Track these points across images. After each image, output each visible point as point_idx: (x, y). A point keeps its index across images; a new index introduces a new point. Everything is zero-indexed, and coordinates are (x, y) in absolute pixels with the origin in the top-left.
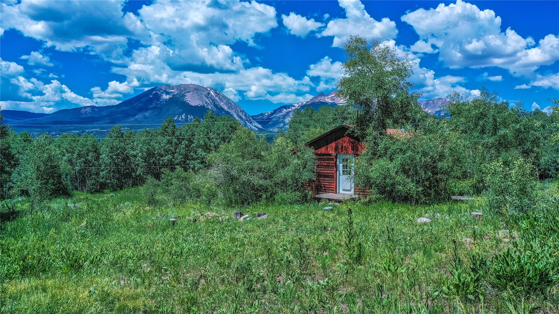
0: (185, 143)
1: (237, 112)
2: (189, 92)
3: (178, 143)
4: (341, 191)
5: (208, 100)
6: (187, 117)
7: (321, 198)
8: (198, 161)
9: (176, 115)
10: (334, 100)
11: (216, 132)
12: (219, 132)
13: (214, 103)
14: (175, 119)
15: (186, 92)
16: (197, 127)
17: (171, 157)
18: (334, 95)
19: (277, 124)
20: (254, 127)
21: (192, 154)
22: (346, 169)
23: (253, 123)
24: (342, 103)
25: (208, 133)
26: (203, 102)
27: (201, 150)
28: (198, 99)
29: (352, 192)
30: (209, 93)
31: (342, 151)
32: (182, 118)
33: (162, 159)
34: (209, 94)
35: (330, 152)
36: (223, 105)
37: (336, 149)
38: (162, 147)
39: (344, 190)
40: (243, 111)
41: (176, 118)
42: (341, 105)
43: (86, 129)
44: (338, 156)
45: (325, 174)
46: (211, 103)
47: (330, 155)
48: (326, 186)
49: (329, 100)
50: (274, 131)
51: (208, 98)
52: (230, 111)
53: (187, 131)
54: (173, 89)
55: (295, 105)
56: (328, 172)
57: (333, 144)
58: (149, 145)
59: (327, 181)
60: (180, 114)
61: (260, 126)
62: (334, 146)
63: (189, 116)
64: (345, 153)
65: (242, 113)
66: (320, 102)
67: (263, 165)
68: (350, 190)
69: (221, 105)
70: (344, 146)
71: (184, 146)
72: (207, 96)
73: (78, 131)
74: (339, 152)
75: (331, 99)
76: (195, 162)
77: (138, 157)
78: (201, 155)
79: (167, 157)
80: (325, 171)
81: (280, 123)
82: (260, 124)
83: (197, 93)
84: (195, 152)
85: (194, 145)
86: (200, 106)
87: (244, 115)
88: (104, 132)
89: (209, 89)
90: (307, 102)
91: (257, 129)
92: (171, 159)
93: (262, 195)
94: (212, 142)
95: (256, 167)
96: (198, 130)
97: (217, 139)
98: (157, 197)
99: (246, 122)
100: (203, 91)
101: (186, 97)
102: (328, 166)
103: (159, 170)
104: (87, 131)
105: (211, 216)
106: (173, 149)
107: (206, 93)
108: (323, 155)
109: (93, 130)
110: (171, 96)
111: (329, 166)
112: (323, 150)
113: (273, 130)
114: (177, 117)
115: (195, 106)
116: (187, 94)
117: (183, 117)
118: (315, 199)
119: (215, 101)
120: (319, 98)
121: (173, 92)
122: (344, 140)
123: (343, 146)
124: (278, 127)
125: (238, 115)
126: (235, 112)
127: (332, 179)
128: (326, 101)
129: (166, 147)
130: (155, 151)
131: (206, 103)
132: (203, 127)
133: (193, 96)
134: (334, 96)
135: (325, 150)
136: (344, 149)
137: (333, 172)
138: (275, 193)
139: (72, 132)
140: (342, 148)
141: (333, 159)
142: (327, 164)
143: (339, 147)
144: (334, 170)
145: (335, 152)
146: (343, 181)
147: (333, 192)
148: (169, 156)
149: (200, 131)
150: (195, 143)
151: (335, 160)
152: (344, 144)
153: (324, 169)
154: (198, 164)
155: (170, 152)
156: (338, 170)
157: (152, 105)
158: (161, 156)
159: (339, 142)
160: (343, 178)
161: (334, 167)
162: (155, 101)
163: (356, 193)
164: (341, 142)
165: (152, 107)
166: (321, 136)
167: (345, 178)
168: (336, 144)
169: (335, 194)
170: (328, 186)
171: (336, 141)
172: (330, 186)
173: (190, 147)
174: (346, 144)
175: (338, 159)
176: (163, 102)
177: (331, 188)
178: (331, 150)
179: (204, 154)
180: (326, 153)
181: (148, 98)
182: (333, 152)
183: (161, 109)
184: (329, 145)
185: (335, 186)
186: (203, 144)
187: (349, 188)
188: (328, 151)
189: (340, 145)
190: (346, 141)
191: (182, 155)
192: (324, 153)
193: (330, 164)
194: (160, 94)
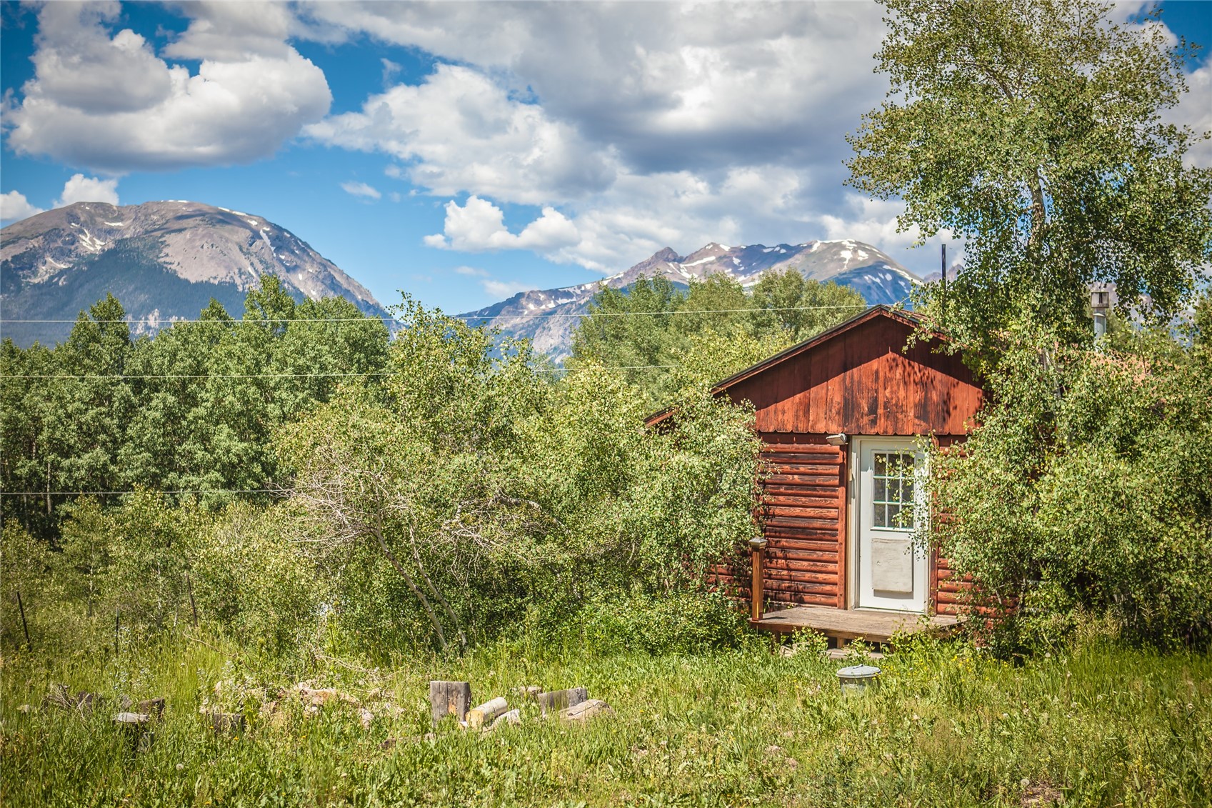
0: (164, 401)
2: (180, 231)
3: (135, 400)
4: (868, 600)
5: (247, 263)
7: (791, 627)
8: (214, 475)
11: (289, 360)
12: (301, 362)
15: (168, 233)
16: (214, 339)
17: (105, 458)
18: (712, 258)
21: (189, 445)
22: (891, 499)
25: (258, 364)
26: (228, 268)
27: (227, 430)
28: (212, 258)
29: (919, 604)
30: (253, 237)
31: (874, 422)
32: (148, 328)
33: (66, 463)
34: (253, 239)
35: (821, 428)
36: (305, 281)
37: (848, 410)
38: (69, 416)
39: (878, 593)
44: (856, 442)
45: (798, 523)
47: (822, 438)
48: (800, 574)
49: (694, 276)
51: (247, 254)
53: (175, 355)
54: (119, 218)
55: (571, 290)
56: (811, 512)
57: (832, 390)
58: (18, 408)
59: (802, 554)
60: (141, 311)
62: (838, 398)
64: (885, 431)
66: (662, 280)
67: (528, 476)
68: (909, 595)
69: (296, 284)
70: (881, 400)
71: (158, 415)
72: (245, 246)
74: (858, 426)
78: (228, 451)
79: (87, 456)
80: (797, 511)
83: (211, 236)
84: (204, 438)
85: (201, 411)
86: (216, 282)
89: (254, 223)
92: (105, 465)
93: (520, 608)
94: (273, 400)
95: (496, 483)
96: (220, 350)
97: (293, 389)
98: (40, 618)
100: (233, 231)
101: (166, 250)
102: (809, 489)
103: (54, 509)
105: (315, 701)
106: (113, 423)
107: (240, 237)
108: (788, 437)
110: (111, 245)
111: (814, 486)
112: (785, 414)
115: (197, 284)
116: (169, 239)
117: (152, 323)
118: (762, 630)
119: (274, 267)
120: (660, 268)
121: (118, 230)
122: (881, 374)
123: (876, 400)
127: (826, 544)
128: (684, 279)
129: (87, 417)
130: (39, 431)
131: (241, 274)
132: (242, 341)
133: (193, 248)
134: (711, 263)
135: (797, 417)
136: (881, 411)
137: (833, 513)
138: (580, 602)
140: (873, 410)
141: (835, 454)
142: (806, 478)
143: (859, 405)
144: (835, 505)
145: (844, 426)
146: (876, 552)
147: (835, 600)
148: (99, 455)
149: (230, 355)
150: (203, 401)
151: (840, 460)
152: (881, 390)
153: (790, 502)
154: (213, 487)
155: (102, 437)
156: (853, 501)
157: (35, 274)
158: (66, 451)
159: (860, 382)
160: (875, 541)
161: (835, 491)
162: (50, 260)
163: (941, 607)
164: (868, 382)
165: (36, 281)
166: (780, 358)
167: (883, 541)
168: (846, 389)
169: (846, 608)
170: (808, 576)
171: (845, 370)
172: (819, 576)
173: (185, 418)
174: (892, 392)
175: (854, 455)
176: (79, 264)
177: (821, 583)
178: (822, 415)
179: (238, 446)
180: (802, 428)
181: (22, 250)
182: (833, 427)
183: (70, 290)
184: (817, 393)
185: (840, 577)
186: (238, 407)
187: (905, 584)
188: (811, 418)
189: (865, 394)
190: (891, 379)
191: (148, 450)
192: (789, 428)
193: (819, 480)
194: (68, 235)
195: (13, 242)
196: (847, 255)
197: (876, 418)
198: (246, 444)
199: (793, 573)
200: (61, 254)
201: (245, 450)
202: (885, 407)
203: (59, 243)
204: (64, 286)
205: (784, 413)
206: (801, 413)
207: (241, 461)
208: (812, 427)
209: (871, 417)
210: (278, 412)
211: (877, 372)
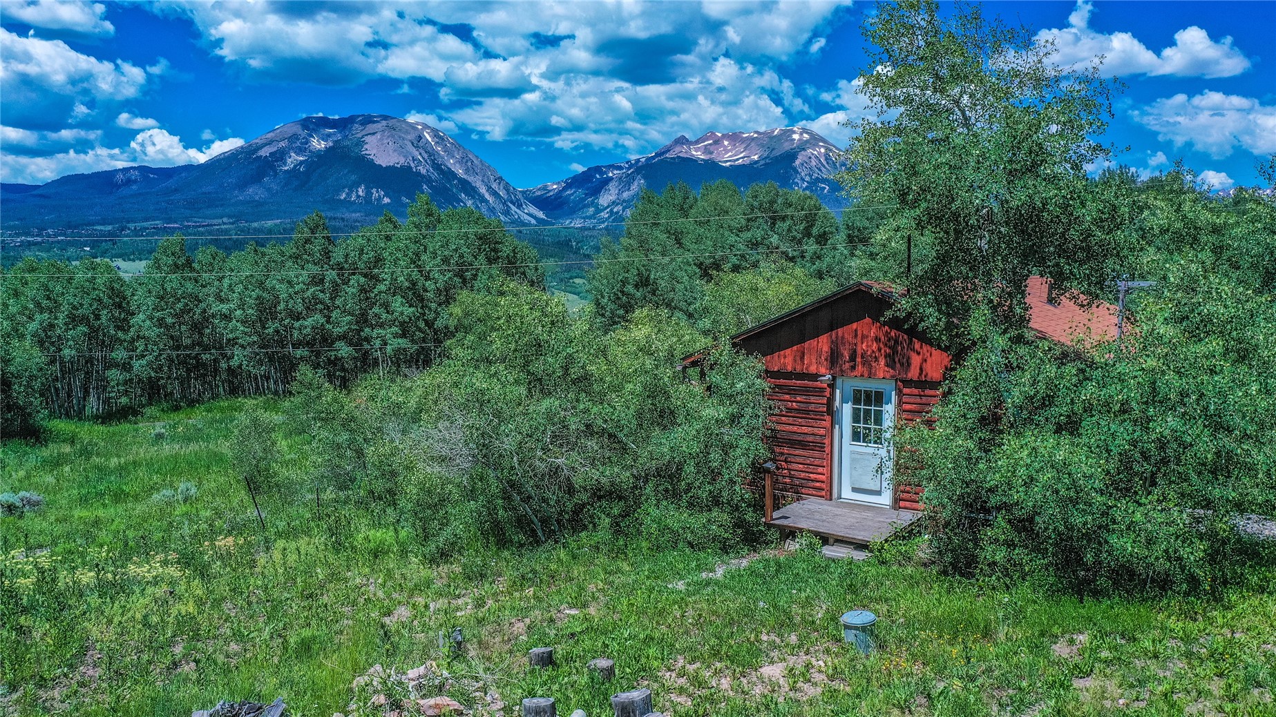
0: (358, 281)
1: (486, 180)
2: (374, 134)
3: (339, 281)
4: (847, 494)
5: (417, 153)
6: (369, 194)
7: (794, 528)
8: (394, 329)
9: (344, 188)
10: (711, 153)
12: (446, 253)
13: (433, 161)
14: (342, 198)
15: (367, 135)
17: (323, 320)
18: (711, 141)
19: (580, 209)
20: (526, 217)
21: (376, 310)
22: (865, 422)
23: (524, 206)
24: (730, 161)
25: (418, 255)
26: (406, 157)
27: (400, 300)
28: (395, 151)
29: (886, 499)
30: (420, 136)
31: (853, 368)
32: (358, 196)
33: (297, 324)
34: (420, 138)
35: (813, 369)
36: (454, 164)
37: (834, 358)
38: (296, 293)
39: (855, 490)
40: (501, 178)
41: (343, 196)
42: (728, 164)
43: (129, 222)
44: (839, 382)
45: (795, 437)
46: (426, 161)
47: (815, 377)
48: (796, 473)
49: (699, 153)
50: (572, 225)
51: (417, 147)
52: (471, 179)
54: (334, 126)
55: (622, 165)
56: (805, 429)
57: (823, 343)
58: (263, 289)
59: (798, 460)
60: (353, 186)
61: (541, 215)
62: (826, 348)
63: (374, 191)
64: (862, 376)
65: (499, 184)
66: (679, 157)
68: (878, 493)
69: (449, 166)
70: (859, 352)
71: (354, 290)
72: (415, 142)
73: (109, 228)
74: (842, 371)
75: (703, 150)
76: (388, 333)
77: (234, 321)
78: (402, 313)
79: (310, 320)
80: (795, 429)
81: (588, 206)
82: (541, 209)
83: (393, 136)
84: (386, 306)
85: (382, 287)
86: (399, 166)
87: (504, 188)
88: (173, 228)
89: (420, 127)
90: (648, 159)
91: (533, 221)
92: (322, 325)
94: (430, 279)
96: (391, 246)
99: (507, 205)
100: (407, 133)
101: (365, 146)
102: (804, 413)
104: (132, 226)
106: (326, 297)
107: (412, 136)
108: (788, 375)
109: (145, 224)
110: (331, 144)
111: (808, 412)
112: (786, 359)
113: (571, 222)
114: (347, 194)
115: (387, 167)
116: (367, 139)
117: (361, 193)
118: (772, 526)
119: (434, 155)
120: (678, 149)
121: (334, 134)
122: (859, 333)
123: (855, 351)
124: (584, 215)
125: (489, 189)
126: (483, 181)
127: (816, 454)
128: (693, 155)
129: (309, 293)
130: (278, 303)
131: (414, 160)
132: (406, 239)
133: (382, 144)
134: (710, 144)
135: (795, 361)
136: (859, 359)
137: (822, 431)
139: (96, 230)
140: (853, 358)
141: (822, 390)
142: (802, 405)
143: (842, 355)
144: (823, 426)
145: (831, 369)
146: (853, 460)
147: (823, 493)
148: (318, 318)
149: (398, 249)
150: (384, 280)
151: (827, 394)
152: (859, 344)
153: (790, 422)
154: (394, 337)
155: (320, 306)
156: (837, 426)
157: (285, 164)
158: (298, 317)
159: (843, 337)
160: (853, 452)
161: (824, 416)
162: (293, 154)
163: (902, 504)
164: (849, 337)
165: (286, 168)
166: (783, 318)
167: (859, 453)
168: (832, 342)
169: (831, 500)
170: (803, 475)
171: (832, 330)
172: (811, 475)
173: (373, 292)
174: (867, 346)
175: (838, 391)
176: (311, 157)
177: (812, 481)
178: (814, 361)
179: (410, 311)
180: (798, 369)
181: (275, 149)
182: (823, 370)
183: (307, 174)
184: (810, 344)
185: (827, 477)
186: (407, 284)
187: (875, 485)
188: (806, 362)
189: (847, 346)
190: (867, 337)
191: (349, 314)
192: (789, 369)
193: (812, 407)
194: (303, 138)
195: (269, 144)
196: (796, 137)
197: (855, 364)
198: (413, 309)
199: (792, 472)
200: (300, 151)
201: (413, 313)
202: (862, 357)
203: (298, 144)
204: (303, 172)
205: (785, 357)
206: (798, 358)
207: (410, 319)
208: (806, 369)
209: (852, 364)
210: (433, 287)
211: (856, 330)
